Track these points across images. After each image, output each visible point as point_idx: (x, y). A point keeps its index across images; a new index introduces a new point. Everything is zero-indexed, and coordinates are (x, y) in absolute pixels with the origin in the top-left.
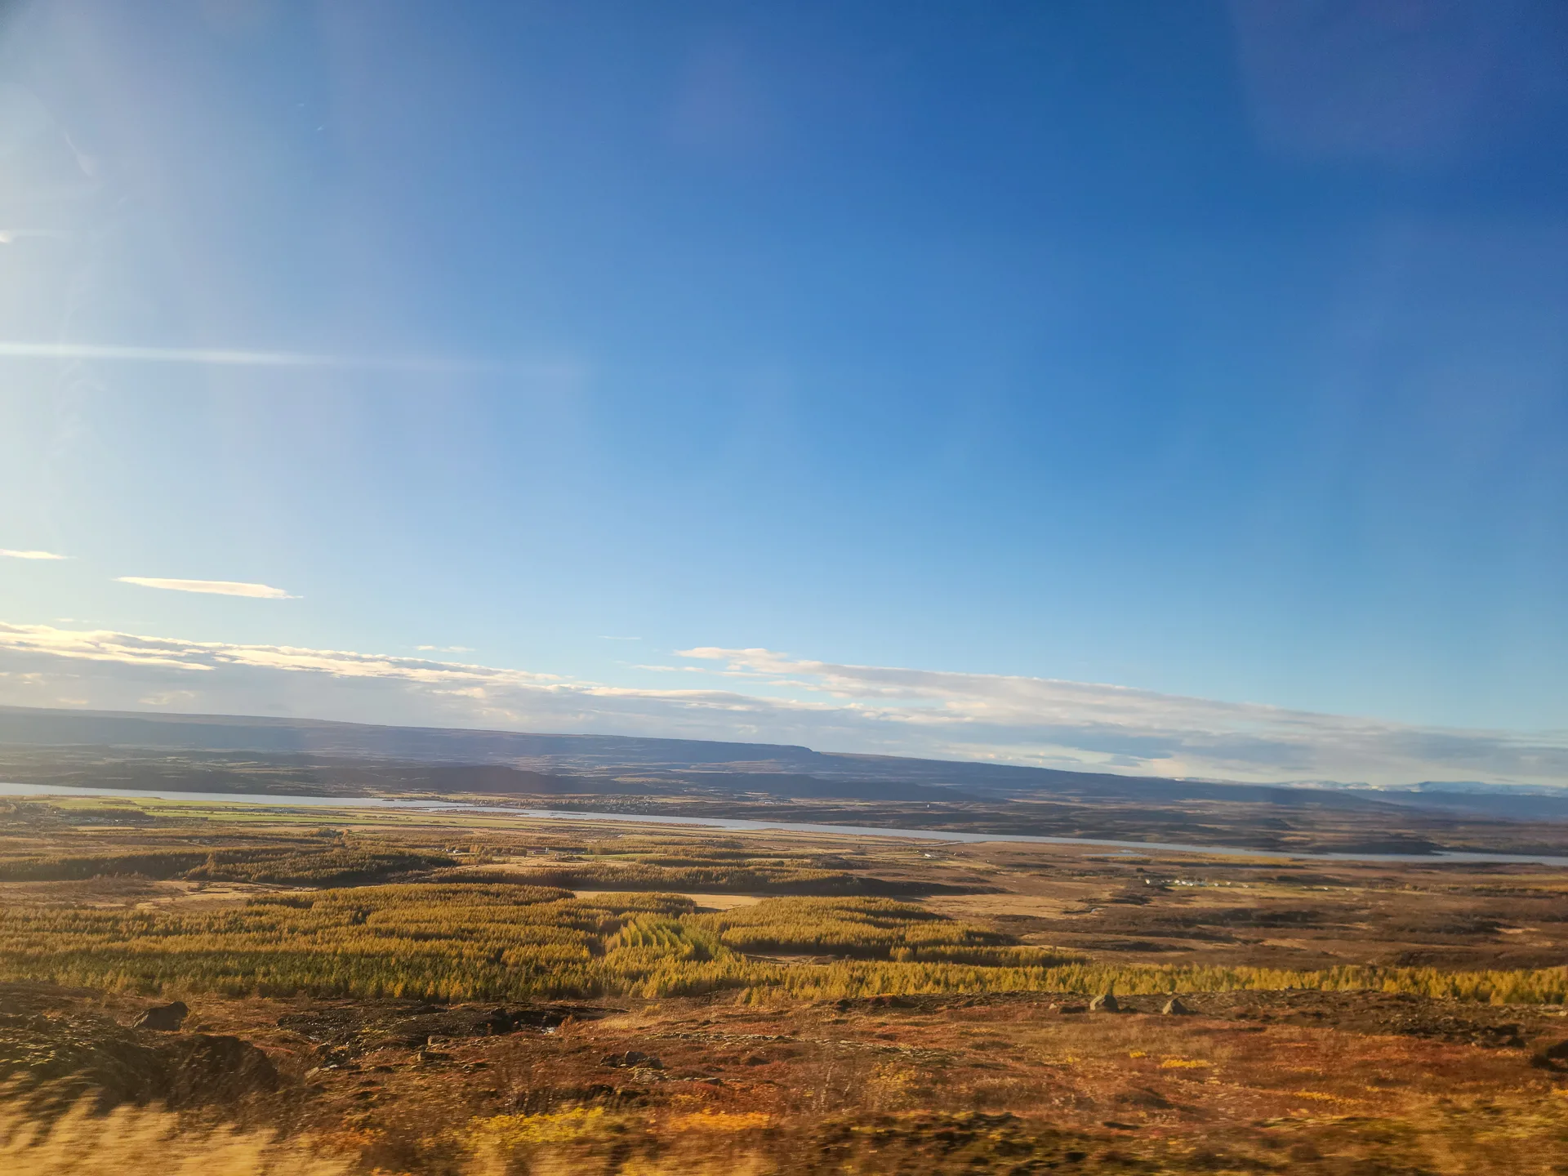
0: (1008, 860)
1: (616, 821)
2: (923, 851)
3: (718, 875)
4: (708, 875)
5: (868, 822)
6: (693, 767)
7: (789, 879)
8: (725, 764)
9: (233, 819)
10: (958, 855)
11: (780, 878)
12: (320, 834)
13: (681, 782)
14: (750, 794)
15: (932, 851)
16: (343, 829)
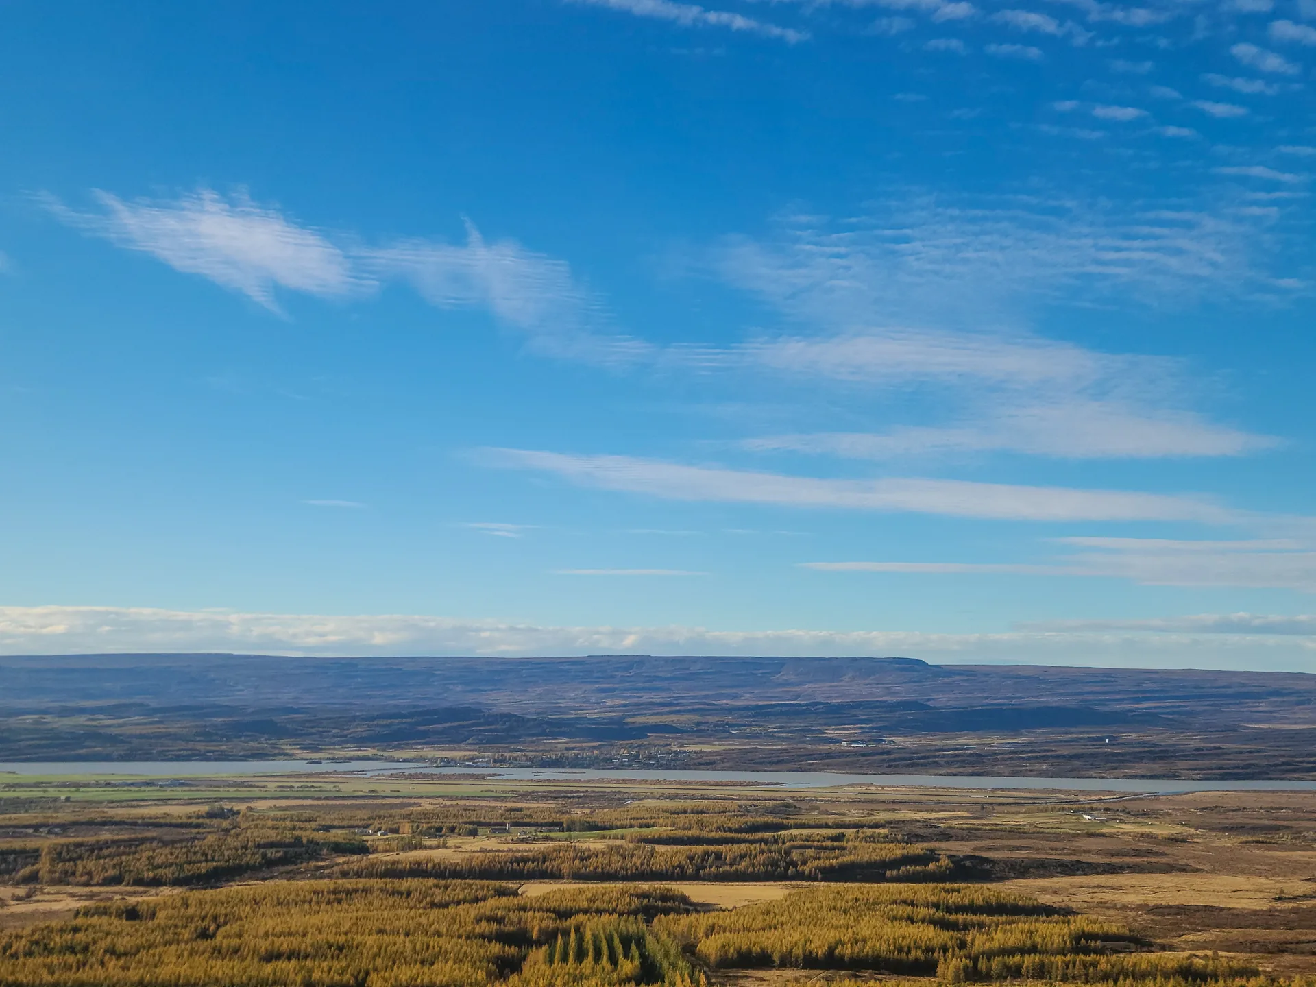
2: (1078, 812)
3: (734, 858)
4: (721, 858)
6: (748, 695)
7: (845, 860)
8: (799, 689)
9: (101, 798)
12: (211, 815)
14: (830, 733)
15: (1093, 809)
16: (242, 807)
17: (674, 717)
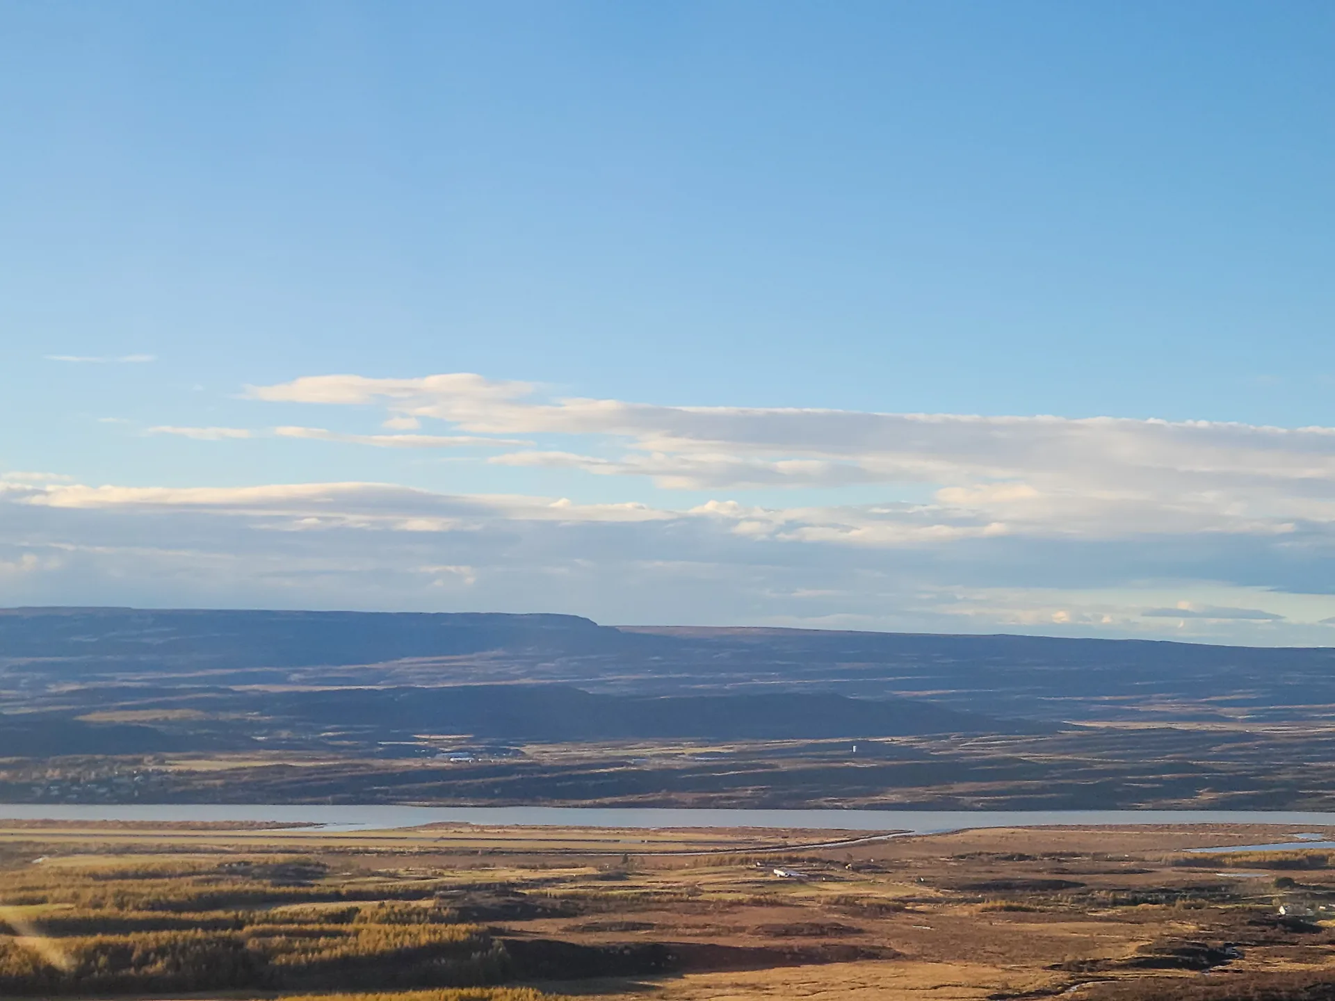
0: (979, 873)
1: (47, 823)
2: (769, 864)
3: (146, 954)
4: (121, 955)
5: (689, 797)
6: (295, 676)
7: (326, 954)
8: (381, 666)
10: (856, 869)
11: (305, 951)
13: (253, 716)
14: (424, 739)
15: (792, 860)
17: (159, 714)
